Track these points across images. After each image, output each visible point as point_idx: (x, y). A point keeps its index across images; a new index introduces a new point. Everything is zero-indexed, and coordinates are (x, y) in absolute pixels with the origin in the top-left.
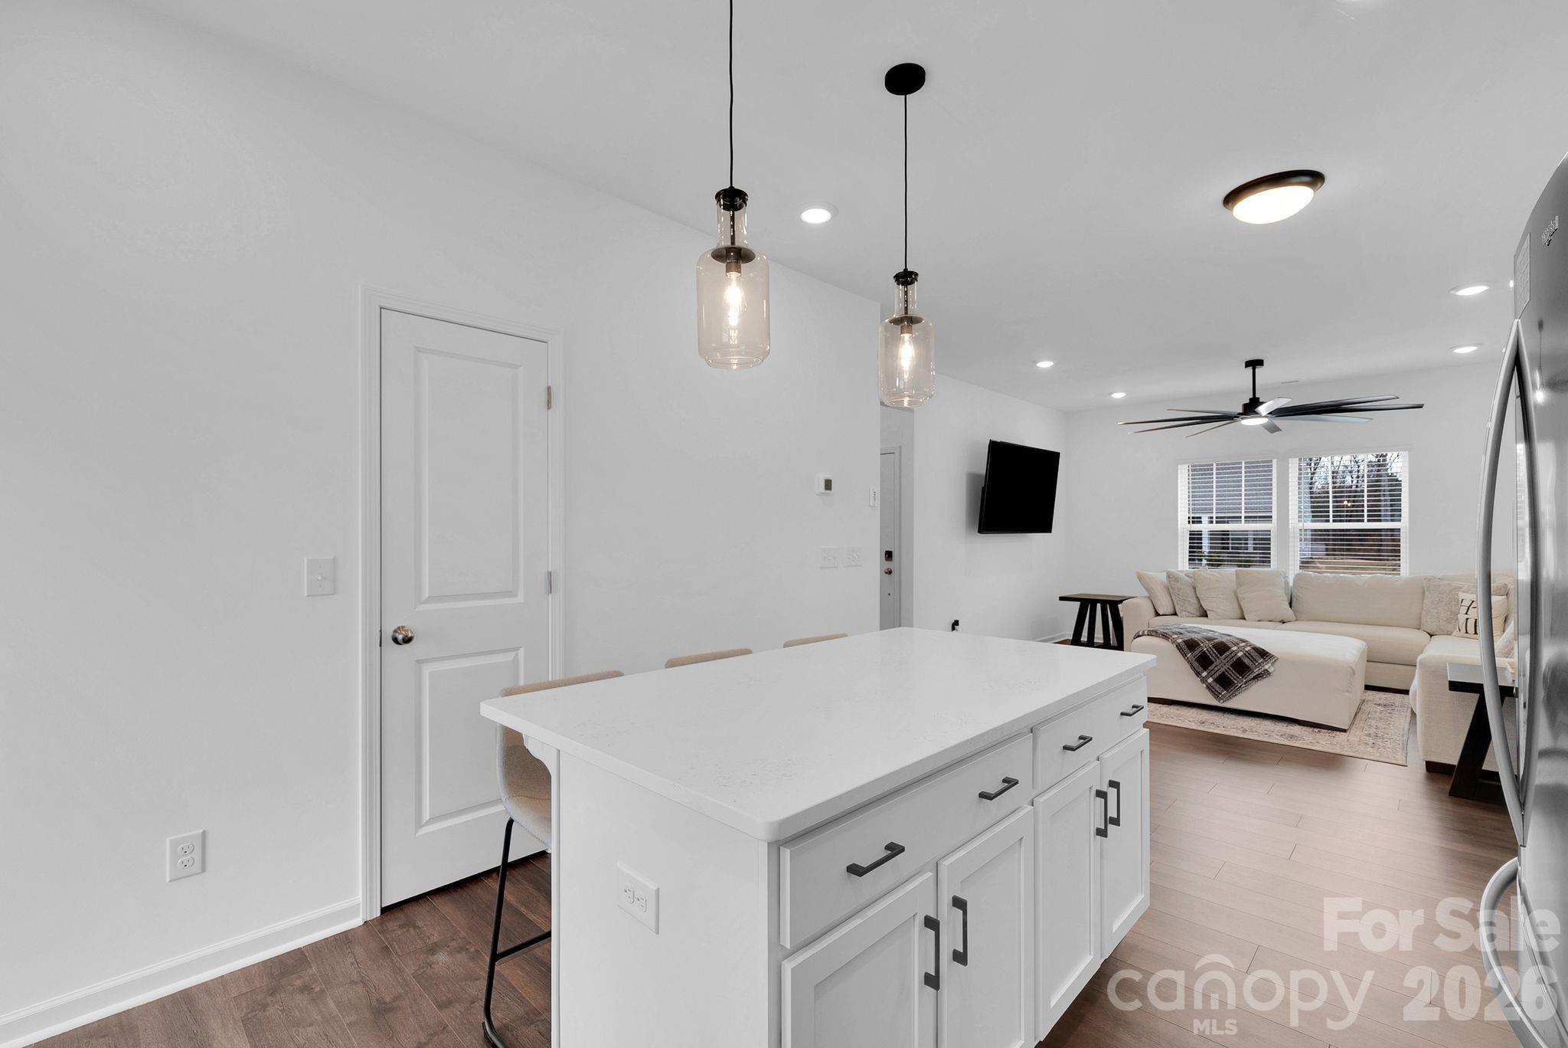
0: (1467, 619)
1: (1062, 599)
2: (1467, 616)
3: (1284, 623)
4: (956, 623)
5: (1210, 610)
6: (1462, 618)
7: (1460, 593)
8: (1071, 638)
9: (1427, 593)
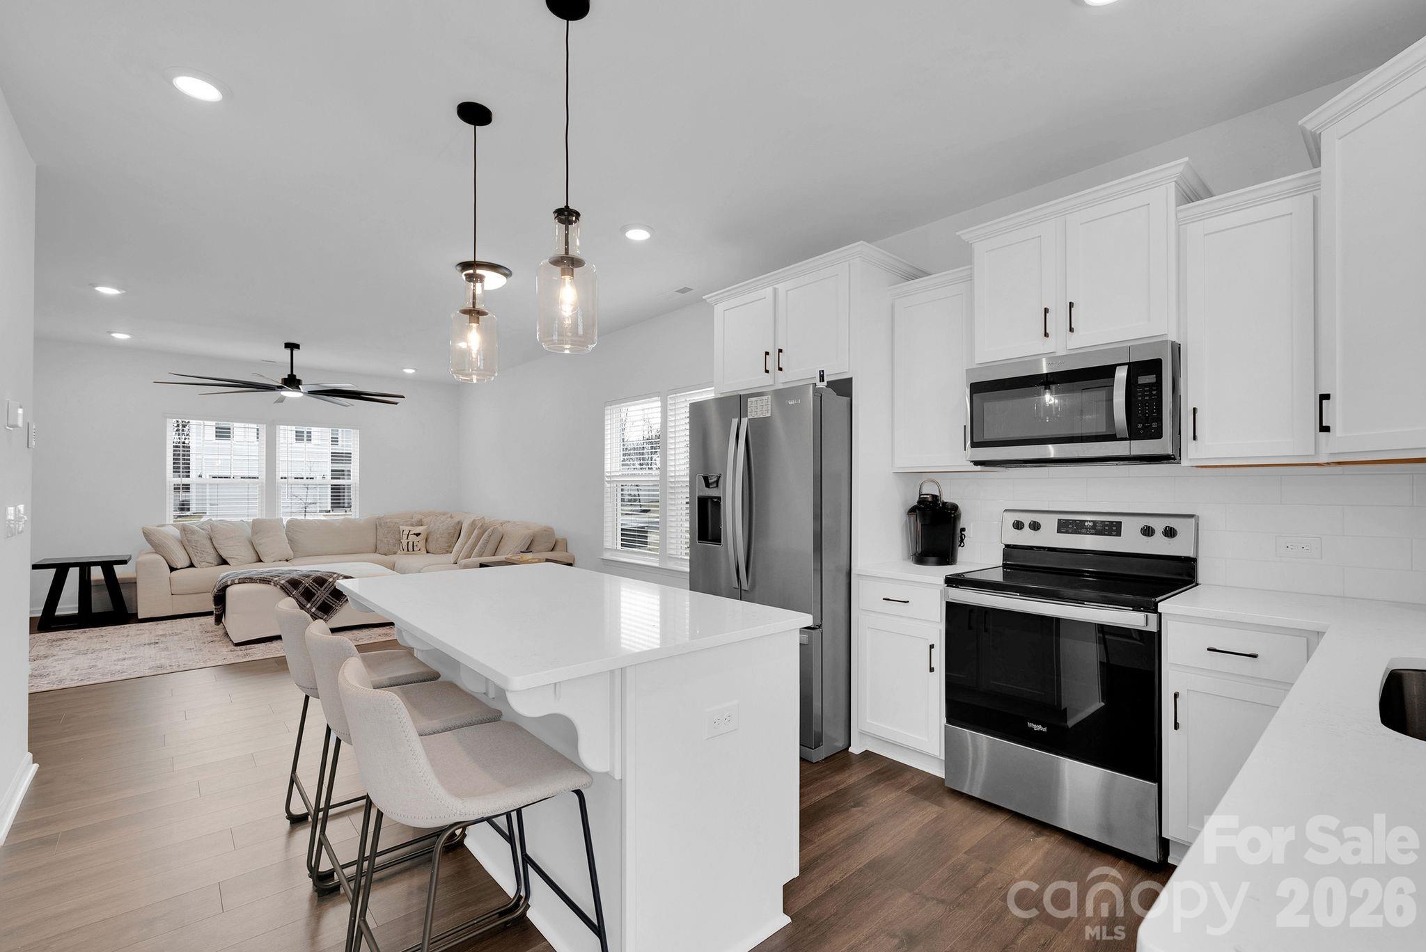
0: (408, 542)
3: (288, 561)
5: (229, 558)
6: (404, 542)
7: (400, 526)
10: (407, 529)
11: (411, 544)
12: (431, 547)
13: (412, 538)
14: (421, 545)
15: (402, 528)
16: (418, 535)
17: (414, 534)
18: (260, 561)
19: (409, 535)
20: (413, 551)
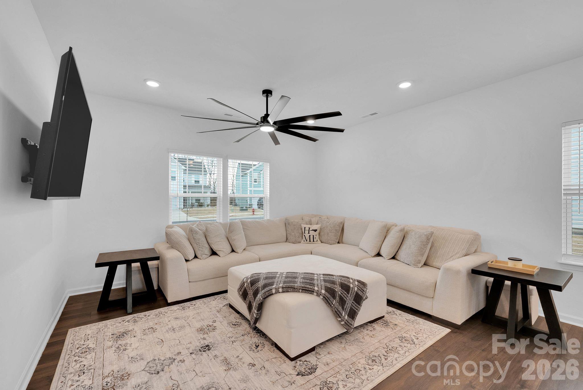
5: (219, 251)
9: (288, 226)
10: (307, 227)
11: (312, 237)
12: (324, 239)
13: (312, 233)
14: (317, 237)
15: (303, 226)
16: (315, 231)
17: (313, 230)
18: (233, 251)
19: (310, 231)
20: (314, 241)
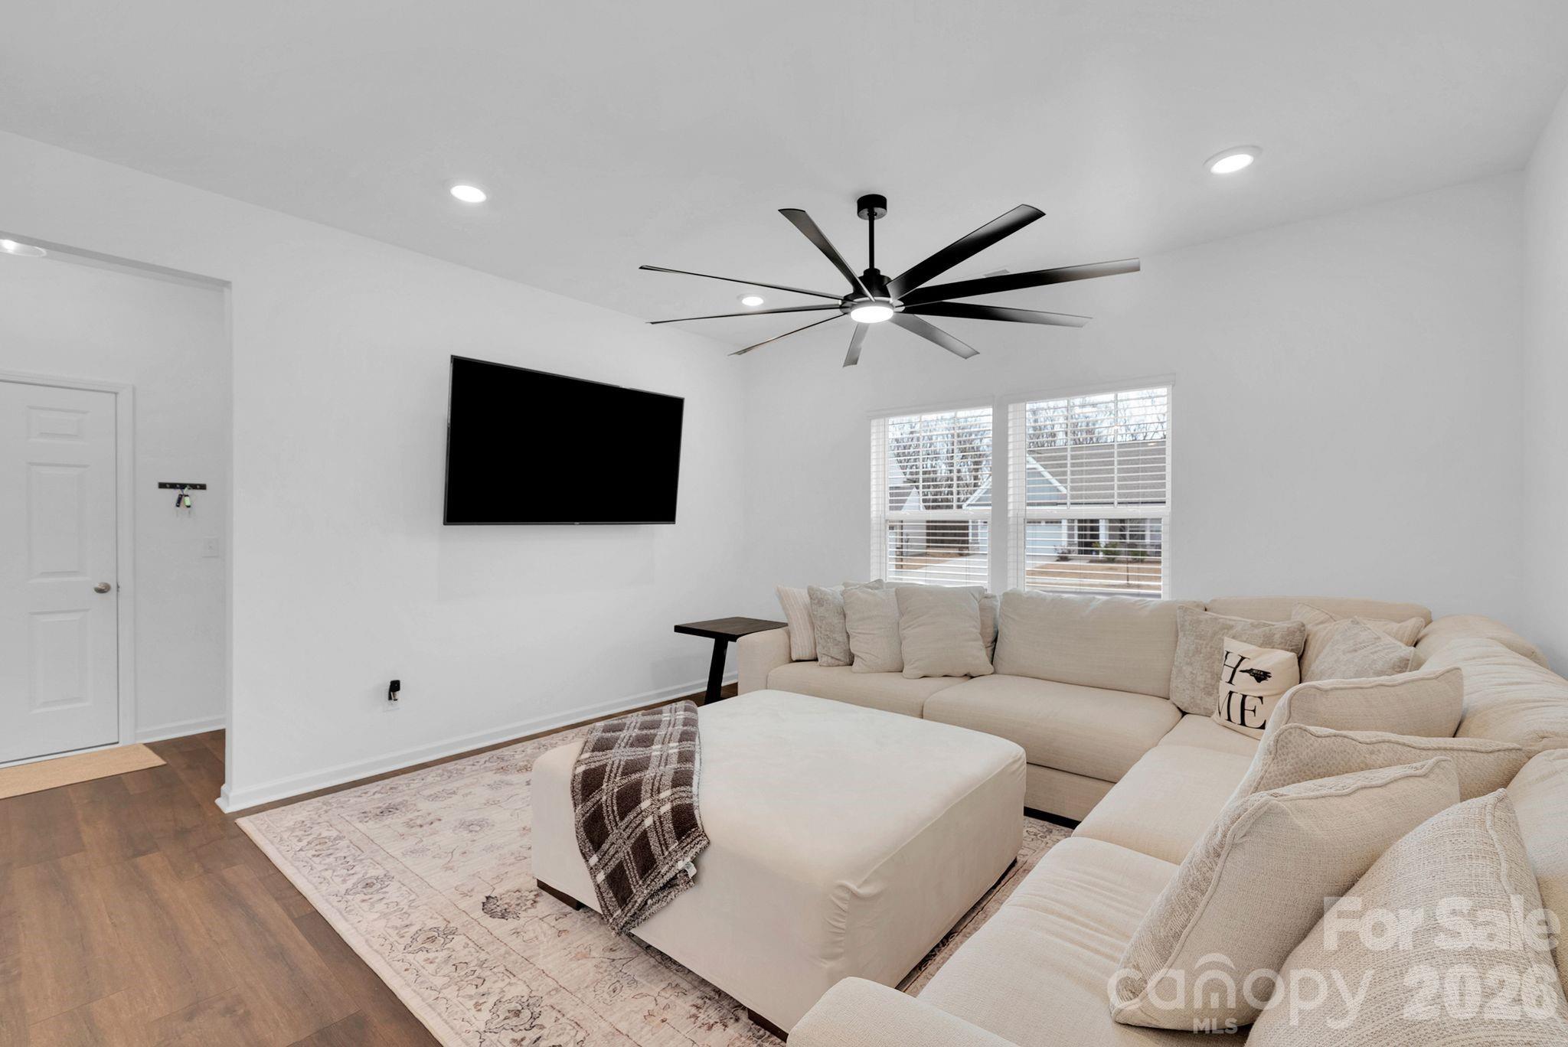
0: (1231, 693)
1: (679, 629)
2: (1230, 688)
3: (972, 677)
4: (395, 686)
5: (858, 656)
6: (1224, 688)
7: (1226, 639)
8: (705, 689)
9: (1181, 634)
10: (1235, 650)
11: (1236, 700)
13: (1243, 682)
15: (1225, 645)
17: (1250, 671)
19: (1237, 673)
20: (1243, 723)
